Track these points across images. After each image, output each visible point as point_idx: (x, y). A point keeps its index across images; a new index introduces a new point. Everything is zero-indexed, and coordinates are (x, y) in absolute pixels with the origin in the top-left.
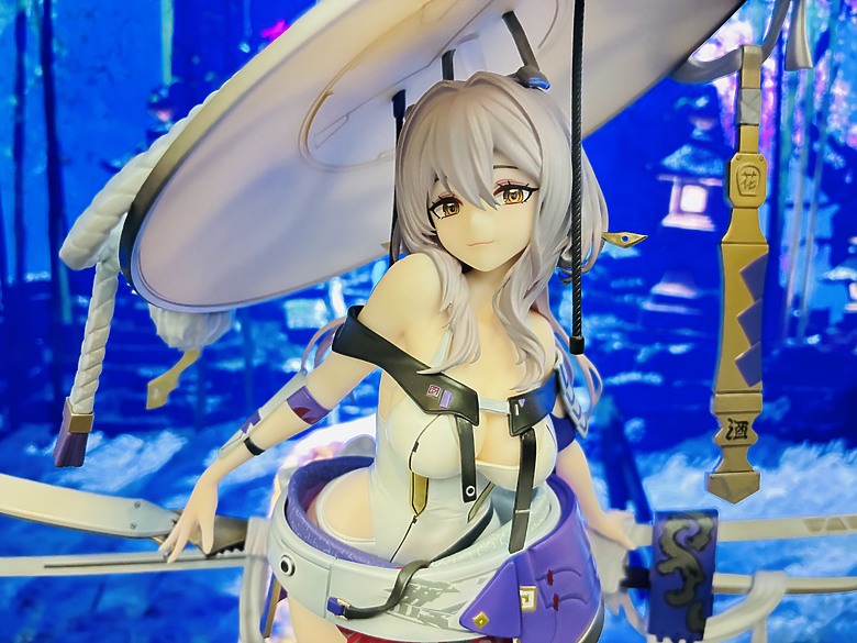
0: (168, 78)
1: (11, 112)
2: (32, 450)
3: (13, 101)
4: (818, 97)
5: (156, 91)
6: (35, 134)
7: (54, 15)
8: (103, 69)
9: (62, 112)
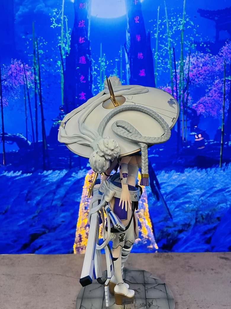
0: (63, 104)
1: (35, 111)
2: (40, 174)
3: (35, 109)
4: (185, 100)
5: (61, 106)
6: (39, 115)
7: (42, 93)
8: (51, 103)
9: (44, 111)
